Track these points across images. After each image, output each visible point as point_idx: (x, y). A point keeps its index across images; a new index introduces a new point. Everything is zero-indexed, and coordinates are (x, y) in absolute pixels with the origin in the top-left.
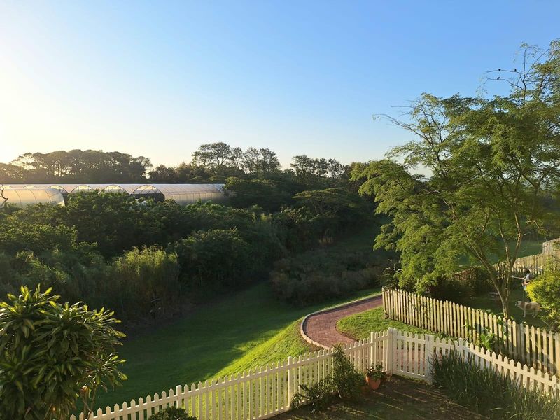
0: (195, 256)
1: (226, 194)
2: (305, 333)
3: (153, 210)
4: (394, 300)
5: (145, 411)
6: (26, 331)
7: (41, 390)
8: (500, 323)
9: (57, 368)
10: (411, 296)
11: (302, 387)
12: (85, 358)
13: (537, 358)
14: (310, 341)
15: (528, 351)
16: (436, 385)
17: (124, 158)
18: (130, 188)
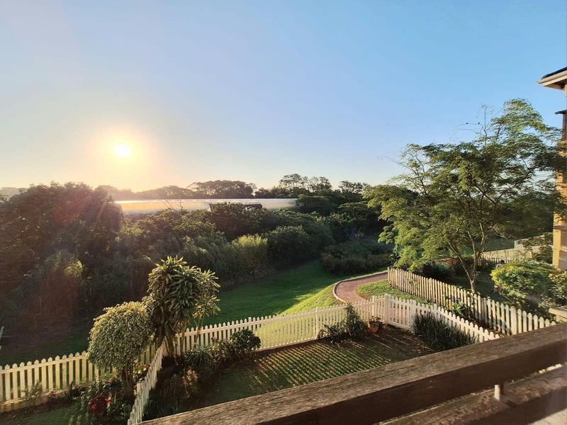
0: (276, 242)
1: (298, 205)
2: (335, 293)
3: (255, 214)
4: (394, 275)
5: (231, 330)
6: (167, 280)
7: (172, 313)
8: (469, 296)
9: (181, 301)
10: (406, 273)
11: (325, 326)
12: (196, 297)
13: (497, 323)
14: (337, 298)
15: (490, 317)
16: (417, 334)
17: (242, 184)
18: (244, 201)
